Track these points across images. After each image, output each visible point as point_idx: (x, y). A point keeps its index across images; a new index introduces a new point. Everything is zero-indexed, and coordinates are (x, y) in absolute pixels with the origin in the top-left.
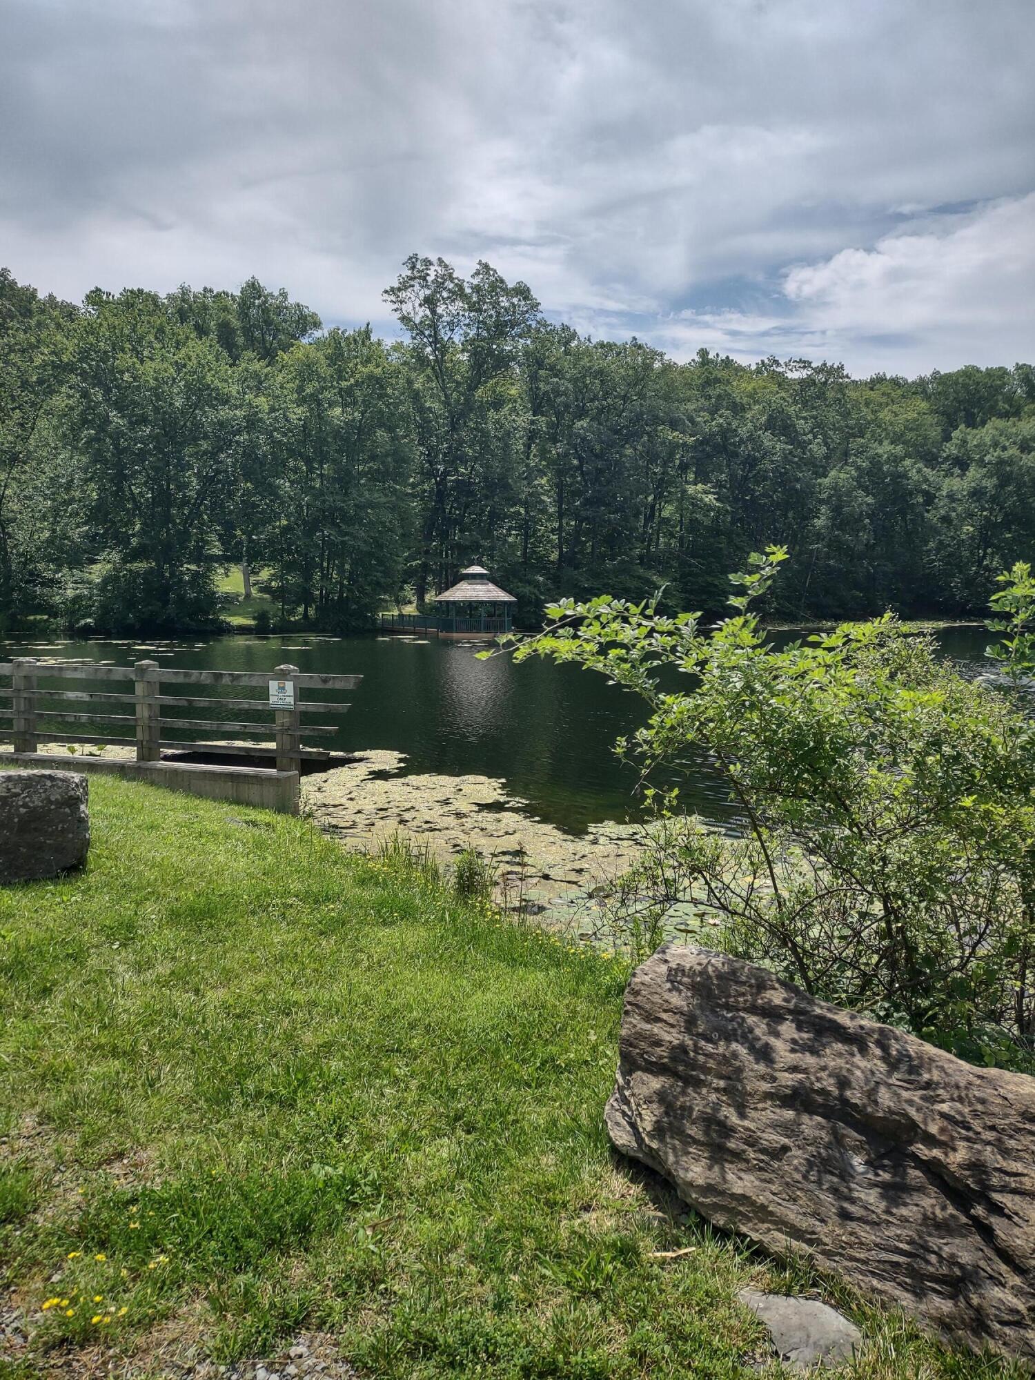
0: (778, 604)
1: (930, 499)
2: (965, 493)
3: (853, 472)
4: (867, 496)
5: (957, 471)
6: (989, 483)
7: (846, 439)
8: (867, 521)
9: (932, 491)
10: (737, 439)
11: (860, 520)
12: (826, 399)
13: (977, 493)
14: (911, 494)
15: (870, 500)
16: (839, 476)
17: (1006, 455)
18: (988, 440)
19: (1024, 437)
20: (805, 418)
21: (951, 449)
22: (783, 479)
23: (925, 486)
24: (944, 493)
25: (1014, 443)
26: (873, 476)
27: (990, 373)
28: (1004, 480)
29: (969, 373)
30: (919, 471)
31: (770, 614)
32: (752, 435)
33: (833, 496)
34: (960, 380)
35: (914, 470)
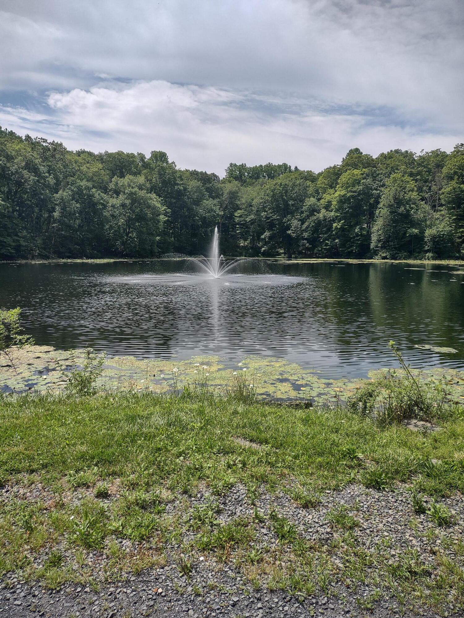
0: (39, 251)
1: (105, 206)
2: (118, 205)
3: (70, 192)
4: (77, 204)
5: (115, 195)
6: (128, 202)
7: (66, 177)
8: (77, 215)
9: (105, 203)
10: (10, 172)
11: (74, 214)
12: (56, 158)
13: (123, 205)
14: (96, 204)
15: (78, 205)
16: (64, 194)
17: (133, 190)
18: (126, 183)
19: (140, 184)
20: (44, 166)
21: (112, 186)
22: (35, 194)
23: (102, 201)
24: (110, 205)
25: (137, 186)
26: (78, 195)
27: (128, 155)
28: (134, 201)
29: (120, 154)
30: (99, 194)
31: (36, 256)
32: (17, 171)
33: (61, 202)
34: (116, 156)
35: (97, 194)
